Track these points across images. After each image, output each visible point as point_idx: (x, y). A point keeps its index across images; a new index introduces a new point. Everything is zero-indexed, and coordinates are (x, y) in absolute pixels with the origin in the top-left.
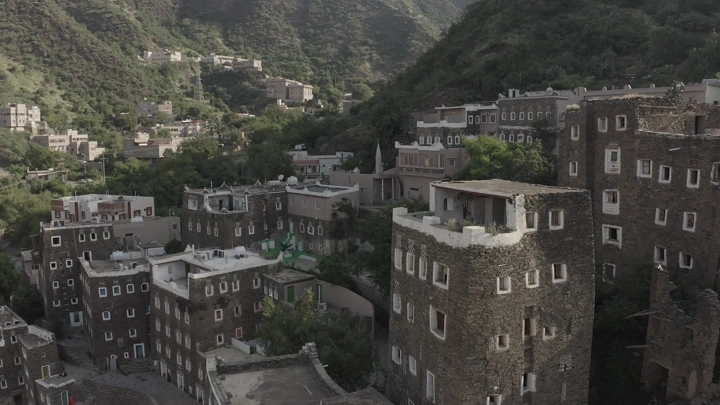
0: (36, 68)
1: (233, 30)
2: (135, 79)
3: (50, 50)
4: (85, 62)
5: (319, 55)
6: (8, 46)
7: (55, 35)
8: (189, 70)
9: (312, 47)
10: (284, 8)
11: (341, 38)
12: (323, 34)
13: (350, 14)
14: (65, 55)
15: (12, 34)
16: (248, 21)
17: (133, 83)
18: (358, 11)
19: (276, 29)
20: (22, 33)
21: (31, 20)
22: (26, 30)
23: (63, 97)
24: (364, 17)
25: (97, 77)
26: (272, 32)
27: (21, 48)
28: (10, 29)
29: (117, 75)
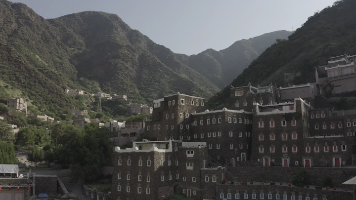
0: (17, 88)
1: (105, 84)
2: (67, 99)
3: (24, 80)
4: (42, 88)
5: (149, 97)
6: (3, 76)
7: (26, 73)
8: (89, 99)
9: (144, 93)
10: (130, 75)
11: (158, 90)
12: (150, 87)
13: (161, 79)
14: (32, 83)
15: (5, 70)
16: (112, 80)
17: (66, 101)
18: (165, 78)
19: (127, 85)
20: (10, 70)
21: (15, 65)
22: (12, 69)
23: (33, 103)
24: (168, 81)
25: (49, 96)
26: (125, 86)
27: (10, 77)
28: (4, 67)
29: (59, 96)
